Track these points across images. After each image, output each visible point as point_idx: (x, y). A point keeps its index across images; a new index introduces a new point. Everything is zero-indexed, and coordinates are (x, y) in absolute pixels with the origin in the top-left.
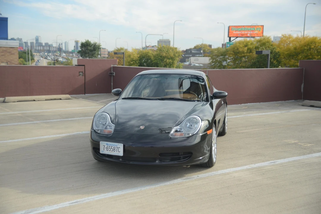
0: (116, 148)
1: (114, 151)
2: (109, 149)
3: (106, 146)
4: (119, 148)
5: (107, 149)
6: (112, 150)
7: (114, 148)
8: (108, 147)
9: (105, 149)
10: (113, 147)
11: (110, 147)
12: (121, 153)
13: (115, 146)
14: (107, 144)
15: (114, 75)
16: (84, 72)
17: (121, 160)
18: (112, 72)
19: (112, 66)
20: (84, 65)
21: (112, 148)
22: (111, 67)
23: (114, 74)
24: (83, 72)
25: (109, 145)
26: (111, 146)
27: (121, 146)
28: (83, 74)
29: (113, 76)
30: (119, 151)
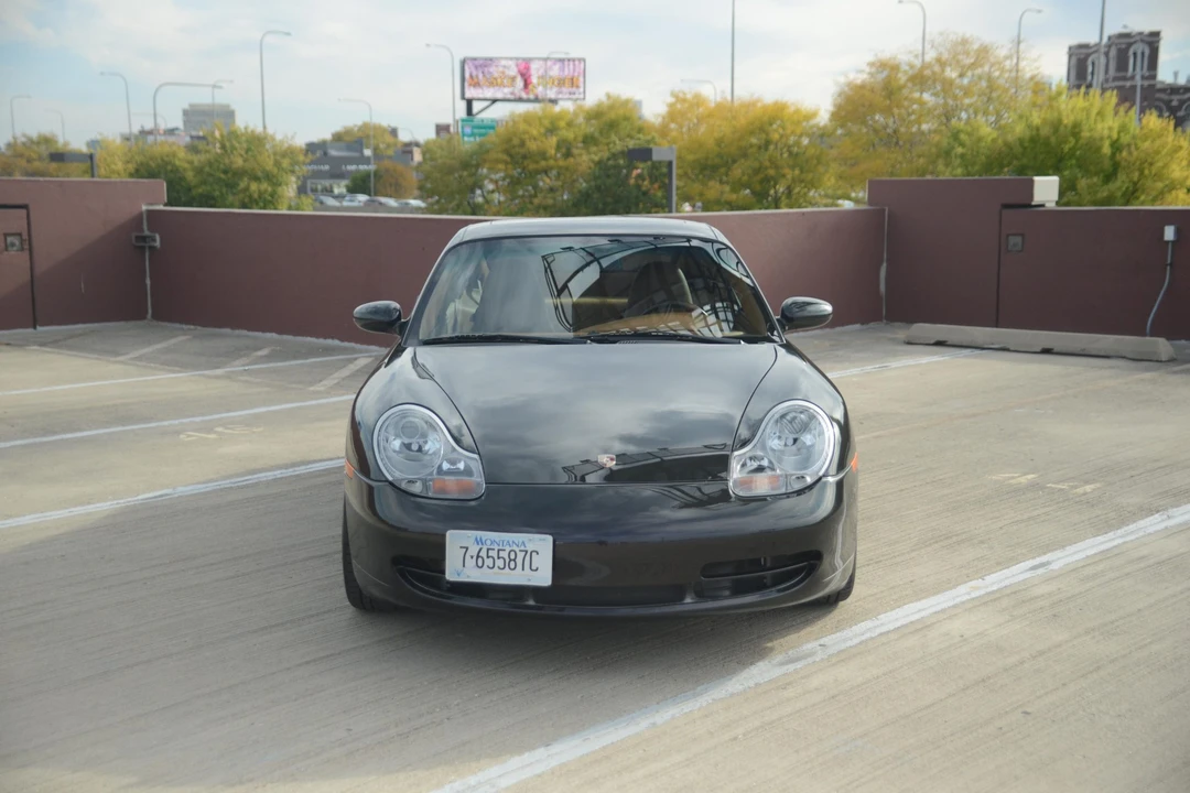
0: (520, 556)
1: (512, 566)
2: (489, 562)
3: (473, 550)
4: (534, 554)
5: (480, 560)
6: (500, 563)
7: (513, 553)
8: (483, 554)
9: (470, 563)
10: (508, 549)
11: (493, 553)
12: (543, 576)
13: (515, 548)
14: (478, 541)
21: (502, 554)
25: (489, 542)
26: (496, 548)
27: (541, 548)
30: (534, 568)
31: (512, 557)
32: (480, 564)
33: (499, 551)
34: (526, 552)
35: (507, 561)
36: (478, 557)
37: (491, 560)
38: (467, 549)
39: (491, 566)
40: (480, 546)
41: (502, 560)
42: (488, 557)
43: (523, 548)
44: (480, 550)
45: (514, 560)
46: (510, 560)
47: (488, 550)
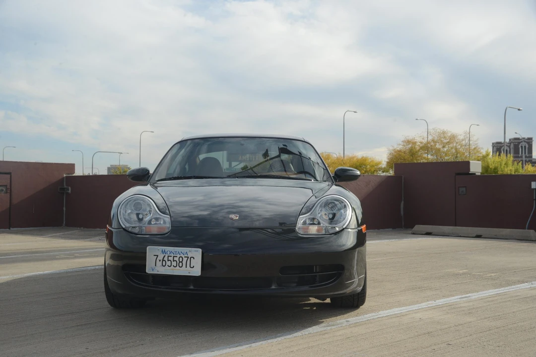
0: (185, 259)
1: (181, 265)
2: (169, 263)
3: (161, 257)
4: (192, 259)
5: (164, 262)
6: (174, 264)
7: (181, 258)
8: (166, 259)
9: (159, 264)
10: (178, 256)
11: (171, 258)
12: (197, 271)
13: (182, 255)
14: (163, 252)
15: (70, 191)
16: (9, 187)
17: (192, 287)
18: (65, 187)
19: (65, 175)
20: (10, 173)
21: (175, 259)
22: (63, 178)
23: (68, 190)
24: (6, 186)
25: (168, 253)
26: (172, 255)
27: (196, 254)
28: (7, 189)
29: (67, 194)
30: (192, 266)
31: (181, 260)
32: (164, 264)
33: (174, 257)
34: (188, 257)
35: (178, 262)
36: (163, 260)
37: (170, 262)
38: (157, 256)
39: (170, 265)
40: (164, 255)
41: (175, 262)
42: (168, 260)
43: (186, 256)
44: (165, 256)
45: (182, 262)
46: (180, 262)
47: (168, 256)
